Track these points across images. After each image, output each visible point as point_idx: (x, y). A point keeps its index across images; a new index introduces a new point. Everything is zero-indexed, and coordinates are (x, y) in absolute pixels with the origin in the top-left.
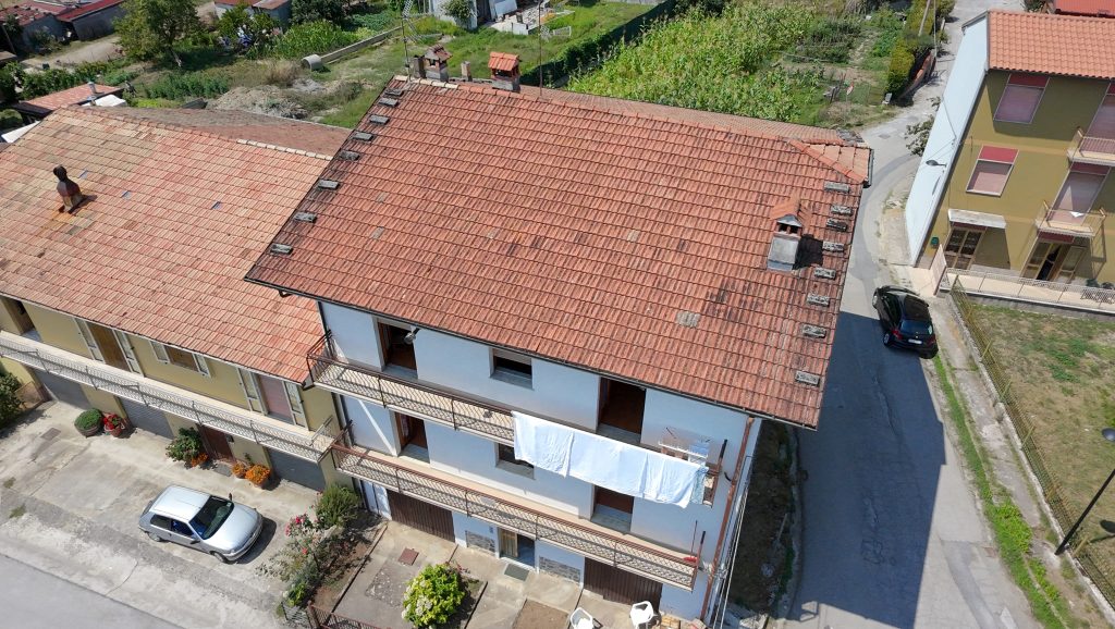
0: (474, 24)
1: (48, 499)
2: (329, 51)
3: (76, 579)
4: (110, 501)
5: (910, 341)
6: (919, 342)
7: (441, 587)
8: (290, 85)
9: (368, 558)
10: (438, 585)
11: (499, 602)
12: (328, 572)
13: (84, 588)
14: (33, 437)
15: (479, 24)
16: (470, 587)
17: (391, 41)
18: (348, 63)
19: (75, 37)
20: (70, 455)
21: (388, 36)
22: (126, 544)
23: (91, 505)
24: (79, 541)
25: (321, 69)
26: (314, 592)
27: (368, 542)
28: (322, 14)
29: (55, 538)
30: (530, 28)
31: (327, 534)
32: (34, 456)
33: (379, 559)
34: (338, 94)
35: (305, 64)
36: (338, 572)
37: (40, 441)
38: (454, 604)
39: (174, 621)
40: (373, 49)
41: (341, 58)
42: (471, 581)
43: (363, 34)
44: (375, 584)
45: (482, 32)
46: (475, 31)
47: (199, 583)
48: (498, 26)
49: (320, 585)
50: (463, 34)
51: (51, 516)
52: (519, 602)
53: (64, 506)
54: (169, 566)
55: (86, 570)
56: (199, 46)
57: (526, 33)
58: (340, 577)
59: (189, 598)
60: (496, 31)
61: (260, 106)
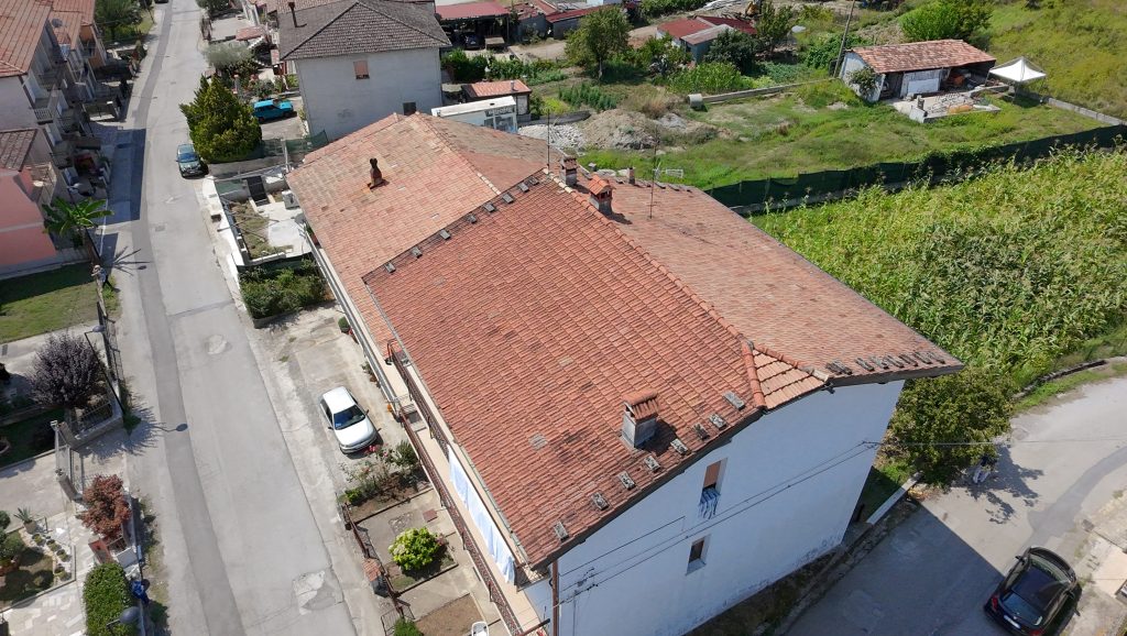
0: (876, 97)
1: (299, 359)
2: (720, 92)
3: (279, 414)
4: (323, 378)
5: (1006, 617)
6: (1016, 625)
7: (418, 545)
8: (656, 118)
9: (408, 500)
10: (417, 543)
11: (452, 583)
12: (382, 493)
13: (277, 421)
14: (321, 317)
15: (881, 99)
16: (445, 561)
17: (783, 95)
18: (728, 107)
19: (551, 35)
20: (328, 338)
21: (782, 90)
22: (310, 410)
23: (313, 375)
24: (295, 393)
25: (701, 107)
26: (365, 501)
27: (417, 490)
28: (734, 57)
29: (287, 384)
30: (929, 117)
31: (399, 469)
32: (313, 330)
33: (414, 505)
34: (690, 136)
35: (687, 100)
36: (386, 497)
37: (322, 322)
38: (420, 562)
39: (297, 468)
40: (760, 99)
41: (726, 101)
42: (449, 557)
43: (762, 83)
44: (399, 519)
45: (878, 107)
46: (870, 104)
47: (323, 455)
48: (898, 105)
49: (371, 498)
50: (857, 105)
51: (295, 372)
52: (465, 592)
53: (302, 367)
54: (319, 434)
55: (286, 411)
56: (626, 63)
57: (922, 120)
58: (385, 501)
59: (313, 460)
60: (894, 110)
61: (620, 130)
